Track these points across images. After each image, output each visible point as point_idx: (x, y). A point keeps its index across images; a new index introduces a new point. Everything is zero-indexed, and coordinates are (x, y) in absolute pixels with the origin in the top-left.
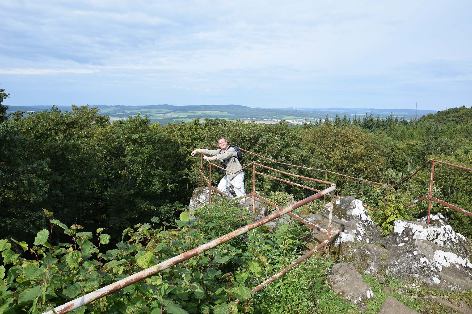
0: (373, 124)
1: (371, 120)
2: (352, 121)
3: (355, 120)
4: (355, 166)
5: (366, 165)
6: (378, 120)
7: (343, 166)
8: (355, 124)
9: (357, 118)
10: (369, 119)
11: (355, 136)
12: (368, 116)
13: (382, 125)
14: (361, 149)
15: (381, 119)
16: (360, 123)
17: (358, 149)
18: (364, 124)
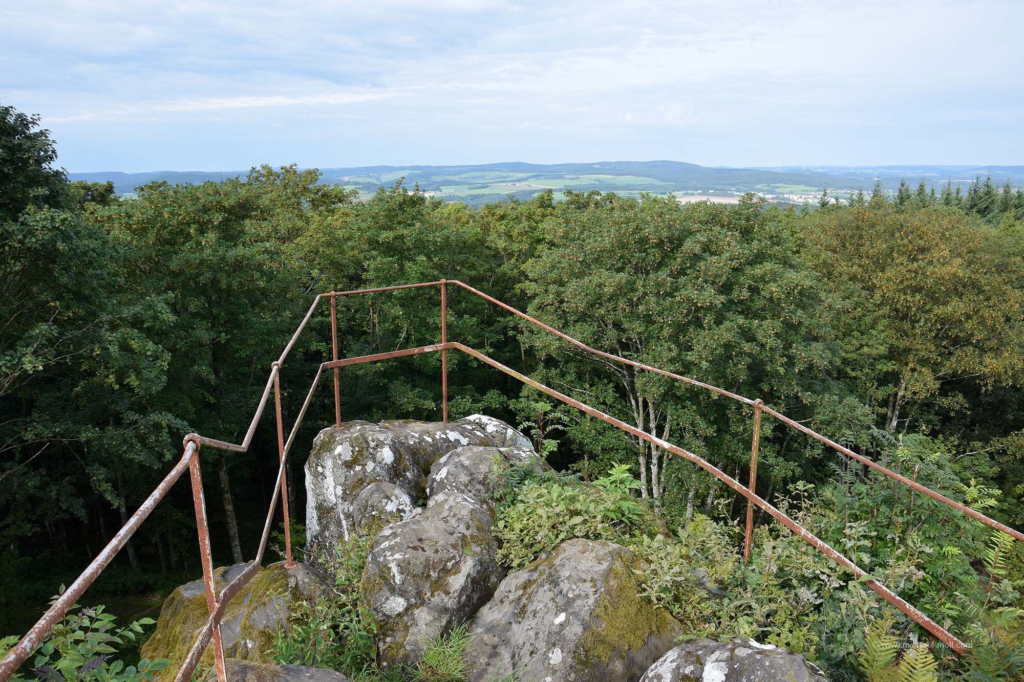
0: (993, 202)
1: (988, 193)
2: (938, 195)
3: (948, 194)
4: (939, 310)
5: (969, 310)
6: (1007, 192)
7: (909, 308)
8: (947, 204)
9: (953, 190)
10: (983, 190)
11: (943, 234)
12: (980, 184)
13: (1015, 206)
14: (957, 268)
15: (1014, 191)
16: (959, 200)
17: (950, 268)
18: (969, 203)
